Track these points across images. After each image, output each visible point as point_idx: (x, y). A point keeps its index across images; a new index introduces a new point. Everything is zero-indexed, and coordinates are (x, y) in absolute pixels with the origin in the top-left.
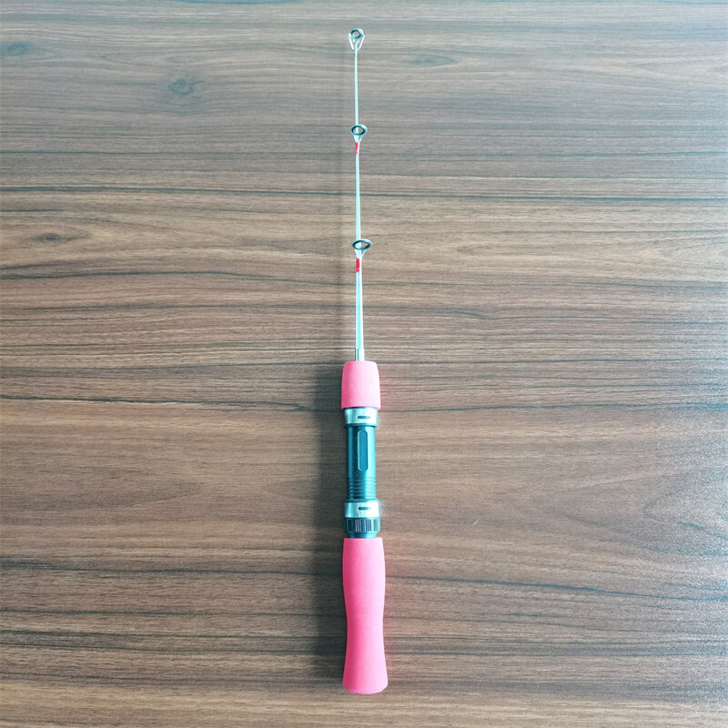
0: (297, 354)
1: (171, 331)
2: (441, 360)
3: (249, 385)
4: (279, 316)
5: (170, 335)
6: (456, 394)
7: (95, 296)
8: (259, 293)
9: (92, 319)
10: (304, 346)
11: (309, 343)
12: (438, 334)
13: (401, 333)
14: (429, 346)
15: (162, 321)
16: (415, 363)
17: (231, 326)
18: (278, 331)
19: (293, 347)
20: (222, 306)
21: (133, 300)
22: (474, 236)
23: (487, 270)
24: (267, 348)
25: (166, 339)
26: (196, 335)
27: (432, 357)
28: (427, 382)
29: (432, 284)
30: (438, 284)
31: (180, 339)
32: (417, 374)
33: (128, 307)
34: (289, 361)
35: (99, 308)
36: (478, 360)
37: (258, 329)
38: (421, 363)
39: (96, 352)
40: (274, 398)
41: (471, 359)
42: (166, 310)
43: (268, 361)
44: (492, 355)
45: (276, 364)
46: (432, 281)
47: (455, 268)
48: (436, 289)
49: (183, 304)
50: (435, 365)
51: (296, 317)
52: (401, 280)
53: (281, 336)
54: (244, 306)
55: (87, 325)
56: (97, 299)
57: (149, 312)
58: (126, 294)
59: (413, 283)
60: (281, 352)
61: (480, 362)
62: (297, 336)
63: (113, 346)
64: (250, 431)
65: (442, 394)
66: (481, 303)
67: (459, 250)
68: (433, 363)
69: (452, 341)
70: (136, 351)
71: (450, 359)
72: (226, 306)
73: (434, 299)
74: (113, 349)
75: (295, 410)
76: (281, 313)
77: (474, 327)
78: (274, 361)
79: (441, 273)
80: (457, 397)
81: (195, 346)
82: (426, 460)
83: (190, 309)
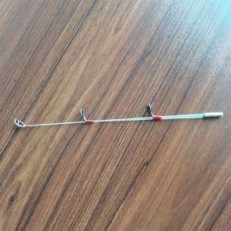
0: (123, 143)
1: (84, 187)
2: (158, 88)
3: (125, 176)
4: (102, 135)
5: (86, 189)
6: (176, 96)
7: (50, 204)
8: (88, 134)
9: (60, 215)
10: (121, 138)
11: (121, 134)
12: (147, 78)
13: (138, 92)
14: (150, 87)
15: (78, 187)
16: (154, 99)
17: (95, 160)
18: (109, 142)
19: (119, 142)
20: (85, 155)
21: (61, 190)
22: (112, 20)
23: (130, 30)
24: (114, 153)
25: (87, 192)
26: (92, 177)
27: (155, 90)
28: (164, 102)
29: (124, 59)
30: (125, 57)
31: (90, 185)
32: (159, 103)
33: (63, 195)
34: (124, 149)
35: (57, 207)
36: (166, 72)
37: (103, 149)
38: (155, 97)
39: (76, 226)
40: (137, 171)
41: (165, 75)
42: (73, 180)
43: (119, 159)
44: (168, 65)
45: (123, 156)
46: (123, 57)
47: (122, 43)
48: (127, 59)
49: (75, 170)
50: (159, 92)
51: (107, 129)
52: (115, 70)
53: (112, 143)
54: (90, 146)
55: (62, 219)
56: (52, 205)
57: (70, 188)
58: (57, 191)
59: (119, 66)
60: (119, 149)
61: (168, 73)
62: (115, 136)
63: (77, 217)
64: (145, 193)
65: (172, 101)
66: (143, 47)
67: (116, 33)
68: (157, 92)
69: (153, 75)
70: (85, 209)
71: (160, 84)
72: (86, 153)
73: (131, 64)
74: (79, 217)
75: (147, 167)
76: (102, 133)
77: (152, 60)
78: (121, 156)
79: (121, 50)
80: (177, 96)
81: (96, 182)
82: (196, 134)
83: (78, 170)
